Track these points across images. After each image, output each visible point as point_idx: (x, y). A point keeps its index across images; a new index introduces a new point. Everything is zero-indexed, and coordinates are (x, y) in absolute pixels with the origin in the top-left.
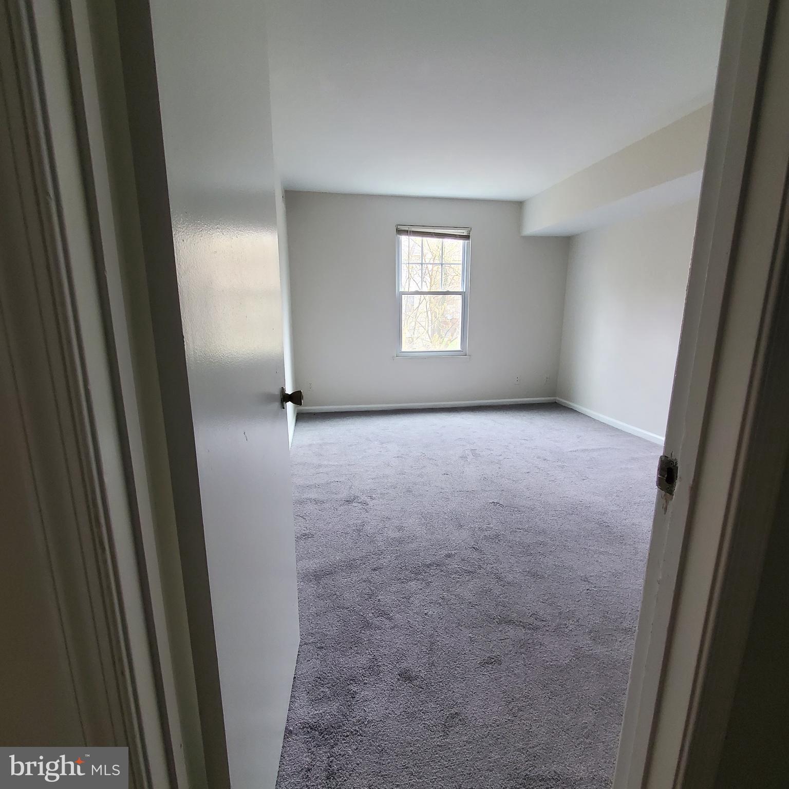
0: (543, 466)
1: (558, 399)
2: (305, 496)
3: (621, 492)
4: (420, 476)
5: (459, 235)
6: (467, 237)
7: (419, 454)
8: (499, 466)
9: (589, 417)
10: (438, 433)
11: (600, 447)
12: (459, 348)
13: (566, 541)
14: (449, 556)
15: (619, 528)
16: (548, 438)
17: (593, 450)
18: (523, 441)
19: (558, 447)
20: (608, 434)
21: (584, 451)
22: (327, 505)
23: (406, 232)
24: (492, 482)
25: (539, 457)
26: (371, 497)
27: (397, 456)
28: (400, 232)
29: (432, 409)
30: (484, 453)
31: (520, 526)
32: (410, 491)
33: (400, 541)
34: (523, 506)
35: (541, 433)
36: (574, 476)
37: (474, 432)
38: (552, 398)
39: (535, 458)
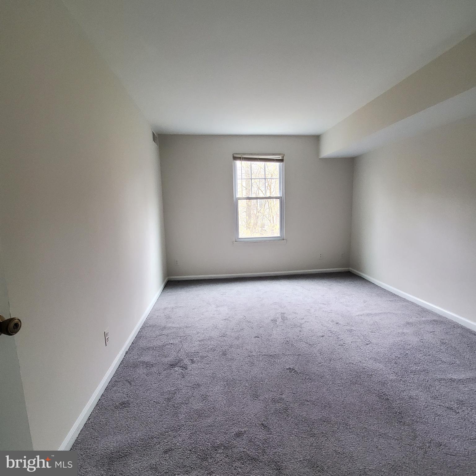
0: (335, 330)
1: (351, 269)
2: (142, 359)
3: (399, 358)
4: (237, 338)
5: (276, 159)
6: (281, 160)
7: (242, 317)
8: (299, 329)
9: (373, 284)
10: (260, 298)
11: (381, 311)
12: (279, 235)
13: (349, 417)
14: (239, 435)
15: (398, 402)
16: (342, 303)
17: (376, 314)
18: (322, 305)
19: (348, 311)
20: (388, 299)
21: (368, 315)
22: (154, 369)
23: (240, 159)
24: (292, 345)
25: (333, 321)
26: (193, 362)
27: (224, 318)
28: (235, 158)
29: (260, 277)
30: (290, 316)
31: (308, 398)
32: (225, 355)
33: (200, 414)
34: (314, 374)
35: (336, 298)
36: (359, 340)
37: (287, 297)
38: (347, 269)
39: (330, 322)
